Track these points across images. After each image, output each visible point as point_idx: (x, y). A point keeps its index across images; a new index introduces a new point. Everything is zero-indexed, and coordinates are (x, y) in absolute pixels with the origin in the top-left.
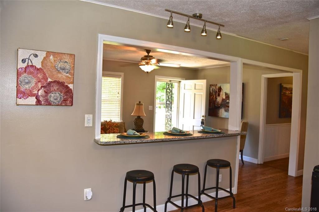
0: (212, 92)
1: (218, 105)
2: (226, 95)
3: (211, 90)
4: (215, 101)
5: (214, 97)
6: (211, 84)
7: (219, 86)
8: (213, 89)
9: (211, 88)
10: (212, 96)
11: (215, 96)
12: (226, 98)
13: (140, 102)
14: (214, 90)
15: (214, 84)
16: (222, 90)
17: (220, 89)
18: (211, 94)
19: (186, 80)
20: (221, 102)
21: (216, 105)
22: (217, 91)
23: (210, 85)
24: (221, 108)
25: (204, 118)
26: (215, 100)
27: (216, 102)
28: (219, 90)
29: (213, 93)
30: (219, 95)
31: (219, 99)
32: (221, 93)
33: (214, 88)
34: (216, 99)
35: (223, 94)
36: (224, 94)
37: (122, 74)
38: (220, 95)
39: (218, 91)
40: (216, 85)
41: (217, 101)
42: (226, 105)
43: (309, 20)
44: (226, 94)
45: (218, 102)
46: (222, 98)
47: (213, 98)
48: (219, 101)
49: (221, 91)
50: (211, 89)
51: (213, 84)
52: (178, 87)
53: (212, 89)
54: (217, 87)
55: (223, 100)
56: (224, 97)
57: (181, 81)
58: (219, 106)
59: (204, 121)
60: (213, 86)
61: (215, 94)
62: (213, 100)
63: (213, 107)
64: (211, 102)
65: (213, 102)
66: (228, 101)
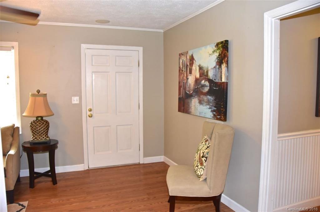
0: (182, 66)
1: (190, 92)
2: (201, 71)
3: (180, 63)
4: (186, 84)
5: (184, 76)
7: (191, 55)
9: (180, 60)
10: (182, 75)
11: (185, 75)
12: (200, 76)
13: (38, 91)
14: (184, 61)
16: (194, 61)
17: (192, 59)
18: (181, 71)
20: (194, 85)
21: (187, 92)
22: (188, 64)
23: (180, 54)
26: (186, 81)
28: (191, 62)
29: (183, 68)
30: (191, 73)
31: (191, 80)
32: (194, 68)
35: (196, 70)
36: (198, 69)
37: (16, 44)
38: (193, 72)
39: (190, 64)
40: (187, 53)
44: (201, 68)
45: (190, 85)
46: (195, 77)
48: (191, 83)
49: (193, 63)
51: (183, 52)
53: (182, 61)
54: (188, 57)
56: (198, 75)
60: (183, 55)
61: (185, 70)
62: (184, 82)
63: (184, 95)
64: (181, 87)
65: (184, 86)
66: (203, 82)
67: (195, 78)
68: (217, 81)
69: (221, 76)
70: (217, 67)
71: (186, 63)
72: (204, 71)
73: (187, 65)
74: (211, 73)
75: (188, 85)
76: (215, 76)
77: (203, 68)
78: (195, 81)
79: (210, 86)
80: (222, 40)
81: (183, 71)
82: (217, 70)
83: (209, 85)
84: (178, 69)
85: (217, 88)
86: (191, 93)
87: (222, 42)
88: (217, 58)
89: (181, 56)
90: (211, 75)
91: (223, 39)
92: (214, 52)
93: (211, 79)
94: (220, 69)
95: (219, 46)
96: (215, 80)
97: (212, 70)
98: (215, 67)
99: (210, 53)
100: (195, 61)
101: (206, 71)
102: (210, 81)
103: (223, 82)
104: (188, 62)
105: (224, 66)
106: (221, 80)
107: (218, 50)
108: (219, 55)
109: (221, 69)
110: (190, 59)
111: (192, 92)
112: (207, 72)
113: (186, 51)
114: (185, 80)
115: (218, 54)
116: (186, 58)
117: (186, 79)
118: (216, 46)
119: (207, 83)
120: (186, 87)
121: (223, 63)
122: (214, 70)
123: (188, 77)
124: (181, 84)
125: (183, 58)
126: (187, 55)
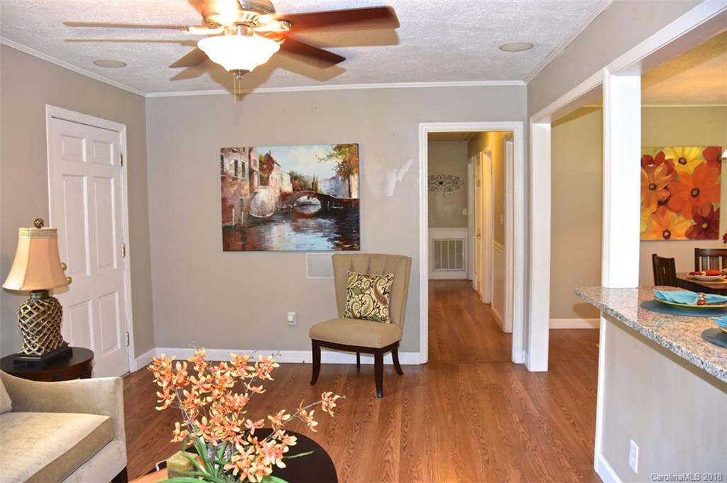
0: (232, 171)
1: (264, 215)
2: (296, 182)
3: (227, 166)
4: (249, 201)
5: (243, 188)
6: (226, 146)
7: (264, 154)
8: (236, 162)
9: (226, 160)
10: (235, 187)
11: (247, 187)
12: (295, 190)
14: (240, 165)
15: (240, 145)
16: (275, 165)
17: (268, 162)
18: (230, 180)
20: (276, 203)
21: (254, 215)
22: (257, 169)
23: (223, 150)
26: (248, 197)
27: (252, 205)
28: (265, 167)
29: (236, 175)
30: (264, 182)
31: (267, 197)
32: (274, 175)
33: (242, 159)
34: (253, 192)
35: (282, 179)
36: (287, 179)
38: (271, 182)
39: (262, 169)
40: (250, 150)
41: (259, 203)
44: (294, 178)
45: (263, 203)
46: (281, 191)
47: (239, 190)
48: (265, 200)
49: (271, 169)
51: (233, 146)
53: (233, 162)
54: (255, 157)
55: (284, 196)
56: (288, 188)
58: (268, 215)
60: (234, 151)
61: (247, 177)
62: (242, 200)
63: (242, 221)
64: (232, 206)
65: (242, 205)
66: (304, 199)
67: (278, 192)
68: (340, 197)
69: (350, 190)
70: (340, 178)
71: (247, 167)
72: (305, 183)
73: (251, 172)
74: (325, 186)
75: (256, 204)
76: (336, 190)
77: (302, 177)
78: (280, 197)
79: (324, 205)
80: (351, 143)
81: (239, 181)
82: (340, 182)
83: (319, 203)
84: (220, 175)
85: (342, 208)
86: (270, 217)
87: (350, 146)
88: (339, 165)
89: (231, 153)
90: (324, 188)
92: (330, 156)
93: (326, 194)
94: (347, 181)
95: (343, 149)
96: (336, 195)
97: (328, 182)
98: (333, 178)
99: (322, 157)
100: (278, 165)
101: (311, 182)
102: (320, 196)
103: (354, 200)
104: (255, 165)
105: (354, 179)
106: (350, 196)
107: (340, 154)
108: (345, 162)
109: (349, 181)
110: (260, 161)
111: (271, 214)
112: (315, 184)
113: (246, 146)
114: (246, 195)
115: (340, 161)
116: (247, 159)
117: (249, 193)
118: (335, 149)
119: (315, 201)
120: (249, 207)
121: (352, 174)
122: (333, 182)
123: (256, 190)
124: (230, 202)
125: (236, 157)
126: (252, 154)
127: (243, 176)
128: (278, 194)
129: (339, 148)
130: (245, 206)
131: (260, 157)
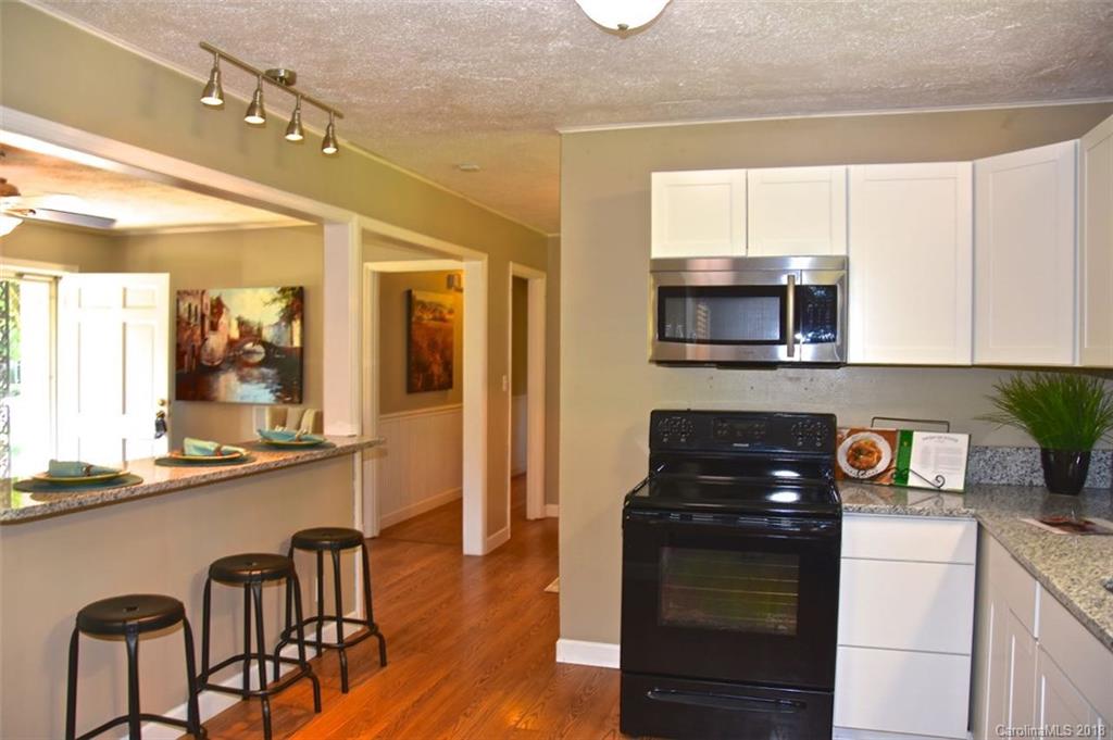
0: (186, 315)
1: (213, 362)
2: (243, 327)
3: (182, 311)
4: (200, 348)
6: (182, 288)
7: (215, 298)
8: (190, 306)
9: (181, 303)
10: (189, 332)
11: (199, 332)
12: (241, 335)
14: (193, 308)
15: (194, 289)
16: (224, 310)
17: (218, 307)
18: (184, 325)
19: (81, 271)
20: (224, 351)
21: (204, 362)
22: (208, 313)
23: (179, 293)
24: (226, 371)
25: (165, 409)
26: (200, 343)
27: (203, 351)
28: (215, 311)
29: (189, 317)
30: (214, 327)
31: (216, 342)
32: (223, 320)
33: (195, 302)
34: (204, 339)
35: (230, 325)
36: (235, 324)
38: (221, 328)
39: (212, 313)
40: (203, 292)
41: (209, 349)
42: (244, 357)
43: (560, 135)
44: (242, 323)
45: (212, 350)
46: (229, 336)
47: (191, 336)
48: (214, 346)
49: (220, 313)
50: (184, 306)
51: (189, 289)
52: (51, 298)
53: (187, 305)
54: (207, 300)
55: (231, 343)
56: (235, 334)
57: (61, 278)
58: (217, 363)
59: (166, 419)
60: (188, 294)
61: (198, 323)
62: (194, 346)
63: (193, 368)
64: (185, 353)
65: (194, 351)
66: (249, 346)
67: (226, 338)
68: (282, 345)
69: (291, 338)
70: (283, 324)
71: (199, 311)
72: (251, 328)
73: (203, 316)
74: (269, 333)
75: (206, 351)
76: (279, 337)
77: (248, 322)
78: (227, 344)
79: (267, 353)
81: (192, 325)
82: (283, 329)
83: (263, 351)
84: (175, 320)
86: (218, 366)
87: (293, 289)
88: (282, 310)
89: (186, 296)
90: (268, 335)
91: (296, 284)
92: (274, 300)
93: (269, 341)
94: (289, 328)
95: (287, 292)
96: (277, 343)
97: (271, 327)
98: (276, 324)
99: (266, 301)
100: (227, 309)
101: (256, 328)
102: (265, 344)
103: (296, 348)
104: (207, 309)
105: (296, 325)
106: (292, 345)
107: (284, 298)
108: (287, 307)
109: (291, 328)
110: (211, 305)
111: (219, 362)
112: (260, 330)
113: (201, 288)
114: (197, 341)
115: (284, 305)
116: (199, 302)
117: (199, 339)
118: (279, 292)
119: (260, 348)
120: (199, 355)
121: (295, 319)
122: (276, 328)
123: (207, 336)
124: (183, 348)
125: (189, 300)
126: (205, 297)
127: (196, 319)
128: (226, 341)
129: (283, 291)
130: (196, 353)
131: (212, 302)
